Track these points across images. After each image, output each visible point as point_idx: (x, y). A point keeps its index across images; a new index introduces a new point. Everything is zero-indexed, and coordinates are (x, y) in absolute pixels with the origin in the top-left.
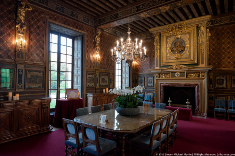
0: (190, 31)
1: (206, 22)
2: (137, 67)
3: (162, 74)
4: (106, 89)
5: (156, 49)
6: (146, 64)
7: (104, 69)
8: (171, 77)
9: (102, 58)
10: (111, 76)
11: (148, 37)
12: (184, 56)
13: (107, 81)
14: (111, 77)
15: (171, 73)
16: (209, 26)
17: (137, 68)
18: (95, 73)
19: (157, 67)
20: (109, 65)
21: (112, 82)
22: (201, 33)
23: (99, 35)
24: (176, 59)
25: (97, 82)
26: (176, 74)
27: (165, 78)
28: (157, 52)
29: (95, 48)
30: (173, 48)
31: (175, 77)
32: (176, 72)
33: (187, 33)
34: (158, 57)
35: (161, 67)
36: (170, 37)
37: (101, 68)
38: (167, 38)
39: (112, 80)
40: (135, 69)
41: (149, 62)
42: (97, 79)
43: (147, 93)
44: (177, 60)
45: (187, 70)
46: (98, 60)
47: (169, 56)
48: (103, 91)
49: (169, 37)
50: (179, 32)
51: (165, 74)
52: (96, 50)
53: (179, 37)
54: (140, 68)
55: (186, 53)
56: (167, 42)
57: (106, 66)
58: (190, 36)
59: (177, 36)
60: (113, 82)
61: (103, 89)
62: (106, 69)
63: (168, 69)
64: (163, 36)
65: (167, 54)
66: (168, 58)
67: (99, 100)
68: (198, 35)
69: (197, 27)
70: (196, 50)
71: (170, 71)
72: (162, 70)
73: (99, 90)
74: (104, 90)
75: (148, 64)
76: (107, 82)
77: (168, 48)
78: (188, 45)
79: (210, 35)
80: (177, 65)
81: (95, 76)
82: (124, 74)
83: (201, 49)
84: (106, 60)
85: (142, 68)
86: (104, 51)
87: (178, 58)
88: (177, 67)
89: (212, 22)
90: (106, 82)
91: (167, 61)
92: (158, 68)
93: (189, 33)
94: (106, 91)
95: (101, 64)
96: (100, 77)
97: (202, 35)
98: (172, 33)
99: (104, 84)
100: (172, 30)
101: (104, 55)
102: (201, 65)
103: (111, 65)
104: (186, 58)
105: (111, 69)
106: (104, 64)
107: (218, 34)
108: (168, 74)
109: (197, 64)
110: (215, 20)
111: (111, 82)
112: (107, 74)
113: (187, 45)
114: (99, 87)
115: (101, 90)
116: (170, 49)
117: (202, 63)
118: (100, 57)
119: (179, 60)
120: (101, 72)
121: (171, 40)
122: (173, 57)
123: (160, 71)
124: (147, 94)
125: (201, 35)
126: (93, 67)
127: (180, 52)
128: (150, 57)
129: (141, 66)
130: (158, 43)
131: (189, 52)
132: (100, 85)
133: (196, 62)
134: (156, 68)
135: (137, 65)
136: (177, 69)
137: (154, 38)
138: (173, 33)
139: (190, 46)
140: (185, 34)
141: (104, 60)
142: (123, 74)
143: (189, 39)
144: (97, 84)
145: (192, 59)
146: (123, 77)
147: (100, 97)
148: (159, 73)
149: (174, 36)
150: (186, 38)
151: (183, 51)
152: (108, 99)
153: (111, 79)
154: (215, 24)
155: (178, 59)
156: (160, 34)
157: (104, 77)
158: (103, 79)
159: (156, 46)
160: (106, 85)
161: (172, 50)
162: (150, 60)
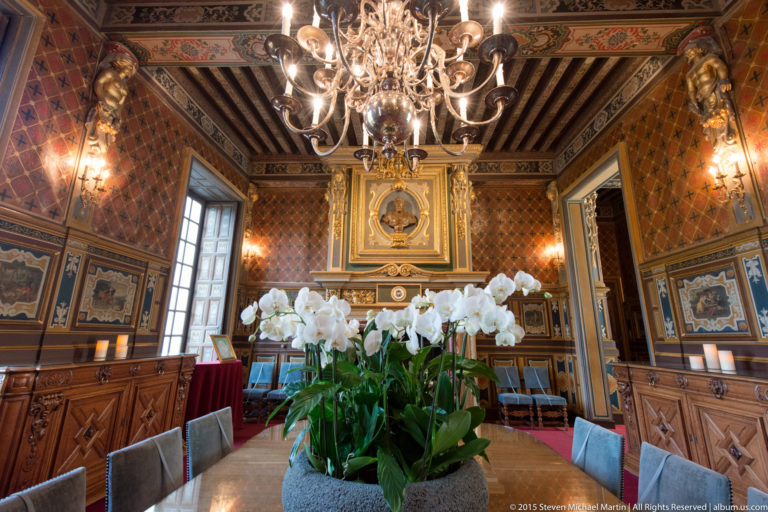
0: (432, 178)
1: (470, 161)
2: (259, 263)
3: (350, 290)
4: (113, 340)
5: (335, 213)
6: (294, 258)
7: (121, 237)
8: (380, 301)
9: (118, 186)
10: (152, 279)
11: (310, 171)
12: (416, 242)
13: (130, 298)
14: (151, 285)
15: (380, 287)
16: (473, 173)
17: (258, 270)
18: (56, 248)
19: (334, 266)
20: (148, 227)
21: (154, 308)
22: (458, 187)
23: (122, 75)
24: (394, 247)
25: (65, 298)
26: (394, 293)
27: (359, 304)
28: (338, 219)
29: (89, 125)
30: (383, 216)
31: (393, 301)
32: (392, 287)
33: (425, 181)
34: (339, 235)
35: (348, 266)
36: (378, 181)
37: (104, 230)
38: (369, 183)
39: (156, 297)
40: (250, 270)
41: (304, 251)
42: (68, 281)
43: (289, 357)
44: (396, 251)
45: (427, 280)
46: (90, 185)
47: (374, 238)
48: (92, 352)
49: (374, 181)
50: (404, 174)
51: (358, 290)
52: (94, 133)
53: (404, 187)
54: (267, 270)
55: (420, 235)
56: (368, 197)
57: (136, 232)
58: (431, 189)
59: (399, 185)
60: (157, 307)
61: (93, 340)
62: (133, 241)
63: (372, 274)
64: (359, 176)
65: (367, 231)
66: (372, 243)
67: (56, 408)
68: (450, 191)
69: (449, 171)
70: (446, 229)
71: (375, 282)
72: (353, 276)
73: (71, 347)
74: (103, 347)
75: (298, 258)
76: (129, 305)
77: (372, 214)
78: (427, 213)
79: (473, 196)
80: (399, 265)
81: (56, 264)
82: (207, 286)
83: (459, 227)
84: (140, 203)
85: (278, 270)
86: (135, 158)
87: (402, 244)
88: (399, 269)
89: (479, 164)
90: (121, 303)
91: (369, 252)
92: (338, 270)
93: (430, 183)
94: (112, 351)
95: (108, 210)
96: (88, 276)
97: (461, 192)
98: (385, 171)
99: (106, 316)
100: (385, 165)
101: (132, 177)
102: (458, 270)
103: (159, 231)
104: (420, 246)
105: (157, 251)
106: (123, 217)
107: (488, 200)
108: (368, 290)
109: (449, 266)
110: (486, 163)
111: (147, 307)
112: (135, 268)
113: (423, 210)
114: (73, 326)
115: (84, 346)
116: (378, 215)
117: (463, 265)
118: (106, 175)
119: (401, 250)
120: (97, 250)
121: (380, 193)
122: (386, 240)
123: (347, 280)
124: (289, 361)
125: (458, 192)
126: (54, 213)
127: (405, 228)
128: (310, 235)
129: (274, 262)
130: (341, 194)
131: (430, 231)
132: (79, 317)
133: (447, 259)
134: (331, 269)
135: (260, 258)
136: (399, 275)
137: (329, 178)
138: (387, 174)
139: (431, 216)
140: (420, 182)
141: (127, 197)
142: (199, 287)
143: (430, 197)
144: (61, 312)
145: (437, 248)
146: (197, 296)
147: (67, 382)
148: (342, 285)
149: (390, 182)
150: (420, 192)
151: (412, 225)
152: (120, 393)
153: (149, 295)
154: (487, 172)
155: (398, 247)
156: (350, 172)
157: (113, 276)
158: (102, 286)
159: (336, 202)
160: (117, 322)
161: (382, 221)
162: (309, 246)
